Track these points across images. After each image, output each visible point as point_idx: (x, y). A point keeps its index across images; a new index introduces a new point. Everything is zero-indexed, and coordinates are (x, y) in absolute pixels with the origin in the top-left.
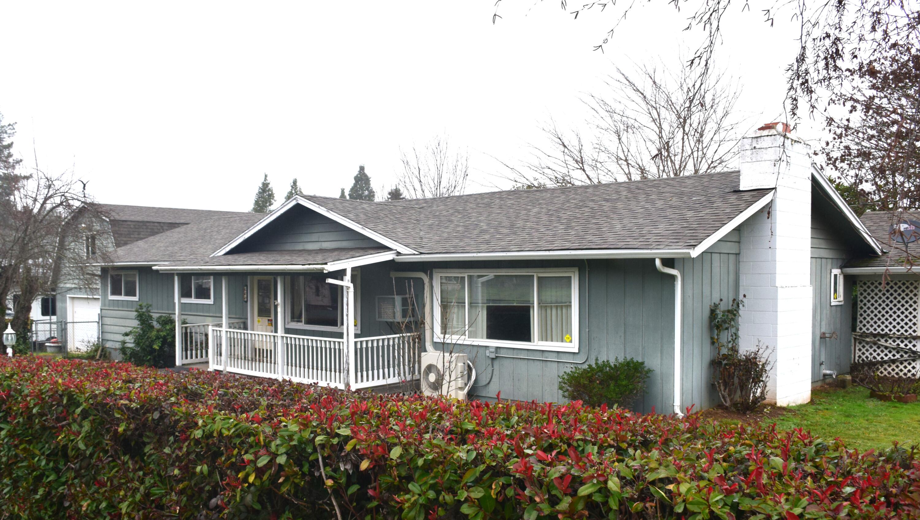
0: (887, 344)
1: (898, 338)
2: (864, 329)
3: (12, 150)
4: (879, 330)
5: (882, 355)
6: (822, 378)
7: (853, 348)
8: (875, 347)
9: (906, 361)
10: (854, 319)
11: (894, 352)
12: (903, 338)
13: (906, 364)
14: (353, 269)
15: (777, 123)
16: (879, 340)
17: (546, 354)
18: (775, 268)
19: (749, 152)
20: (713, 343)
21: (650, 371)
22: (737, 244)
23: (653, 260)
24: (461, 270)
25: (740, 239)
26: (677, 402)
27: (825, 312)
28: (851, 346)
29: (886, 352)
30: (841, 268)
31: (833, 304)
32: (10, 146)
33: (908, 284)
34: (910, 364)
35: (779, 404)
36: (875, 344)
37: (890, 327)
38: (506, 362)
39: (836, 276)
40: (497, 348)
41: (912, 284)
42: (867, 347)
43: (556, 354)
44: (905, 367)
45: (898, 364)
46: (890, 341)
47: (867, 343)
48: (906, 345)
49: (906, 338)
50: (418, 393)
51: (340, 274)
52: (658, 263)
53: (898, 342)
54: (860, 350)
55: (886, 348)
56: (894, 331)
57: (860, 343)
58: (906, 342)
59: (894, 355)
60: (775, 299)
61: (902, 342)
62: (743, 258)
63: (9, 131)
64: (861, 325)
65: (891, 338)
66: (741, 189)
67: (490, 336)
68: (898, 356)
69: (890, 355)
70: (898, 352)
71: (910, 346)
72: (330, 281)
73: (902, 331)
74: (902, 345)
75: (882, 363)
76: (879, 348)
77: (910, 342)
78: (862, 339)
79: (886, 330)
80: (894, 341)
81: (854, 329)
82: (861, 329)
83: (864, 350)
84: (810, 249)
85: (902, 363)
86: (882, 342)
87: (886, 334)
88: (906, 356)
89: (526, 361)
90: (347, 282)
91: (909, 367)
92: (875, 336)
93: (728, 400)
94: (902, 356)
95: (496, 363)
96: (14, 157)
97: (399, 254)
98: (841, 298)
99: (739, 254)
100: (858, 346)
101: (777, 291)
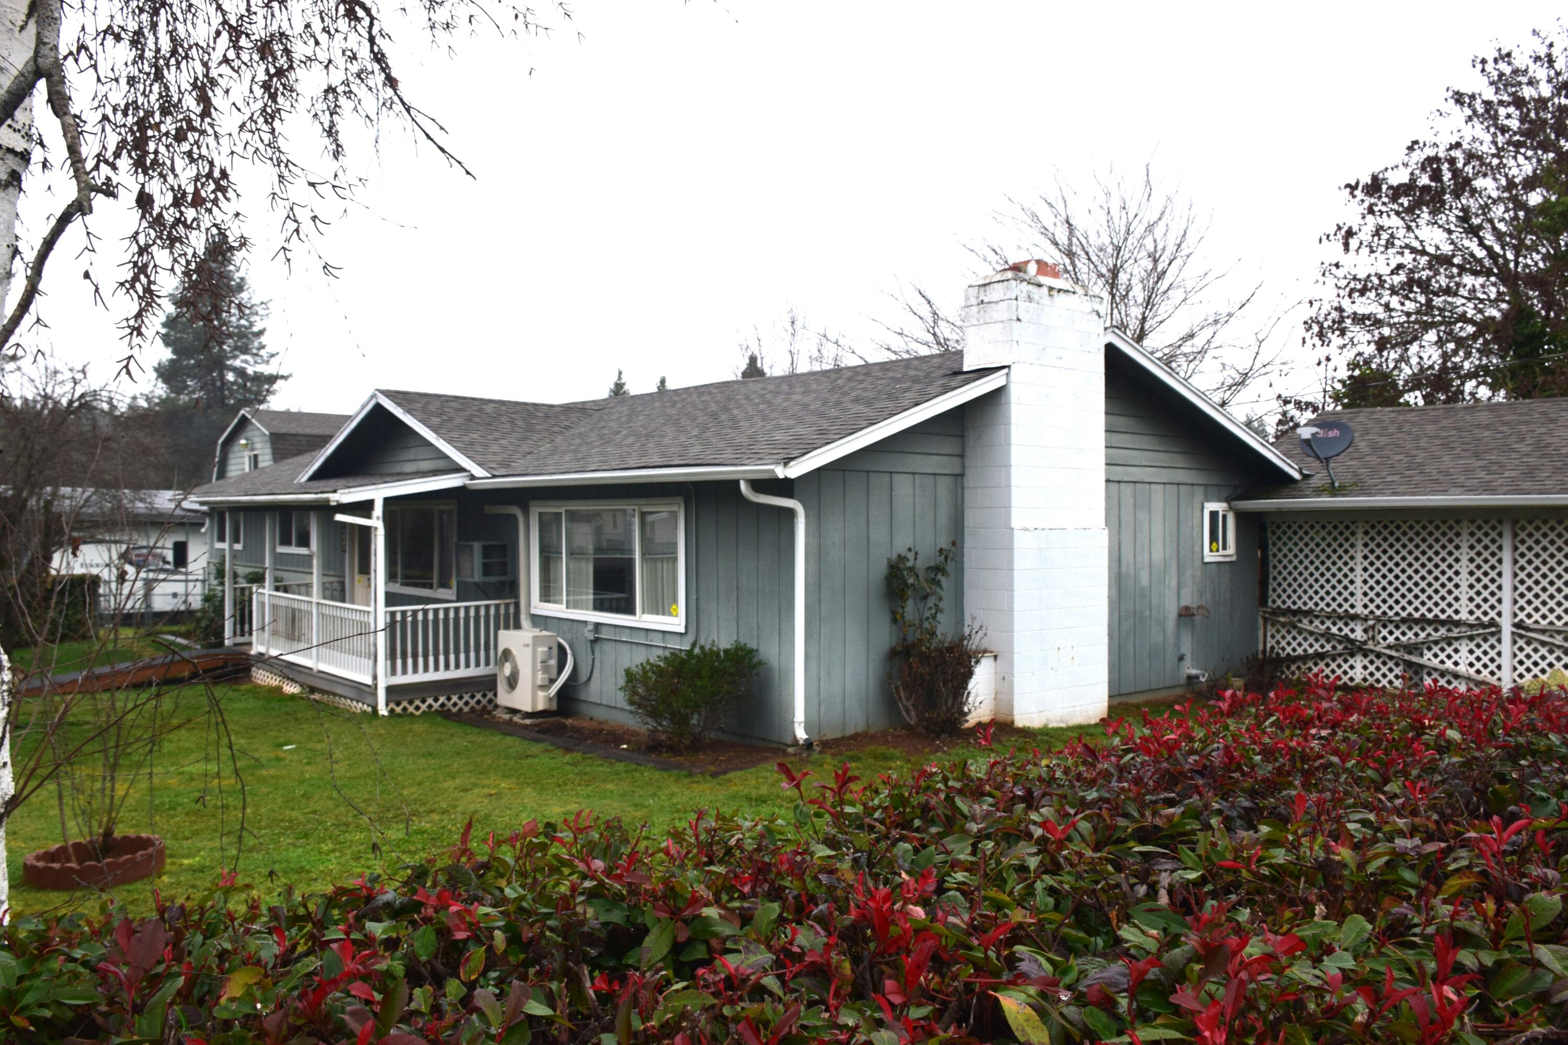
0: (1311, 628)
1: (1328, 618)
2: (1279, 602)
3: (263, 339)
4: (1300, 603)
5: (1305, 645)
6: (1183, 681)
7: (1261, 634)
8: (1294, 633)
9: (1340, 655)
10: (1263, 584)
11: (1322, 641)
12: (1334, 617)
13: (1340, 660)
14: (387, 501)
15: (1027, 262)
16: (1300, 621)
17: (651, 635)
18: (1009, 498)
19: (975, 309)
20: (895, 621)
21: (760, 663)
22: (957, 460)
23: (736, 483)
24: (557, 503)
25: (964, 450)
26: (799, 715)
27: (1189, 572)
28: (1257, 629)
29: (1311, 640)
30: (1227, 500)
31: (1207, 560)
32: (261, 333)
33: (1341, 528)
34: (1346, 661)
35: (1020, 722)
36: (1295, 627)
37: (1316, 598)
38: (608, 647)
39: (1214, 515)
40: (598, 626)
41: (1347, 527)
42: (1283, 632)
43: (643, 634)
44: (1339, 666)
45: (1328, 660)
46: (1317, 622)
47: (1284, 625)
48: (1340, 630)
49: (1340, 618)
50: (490, 695)
51: (365, 508)
52: (743, 486)
53: (1328, 623)
54: (1273, 637)
55: (1311, 633)
56: (1322, 605)
57: (1273, 625)
58: (1340, 624)
59: (1322, 646)
60: (1010, 549)
61: (1334, 624)
62: (969, 481)
63: (261, 312)
64: (1274, 596)
65: (1317, 617)
66: (965, 369)
67: (599, 606)
68: (1328, 647)
69: (1317, 646)
70: (1328, 641)
71: (1346, 630)
72: (339, 517)
73: (1334, 605)
74: (1334, 630)
75: (1305, 658)
76: (1300, 633)
77: (1346, 624)
78: (1274, 616)
79: (1311, 604)
80: (1322, 623)
81: (1263, 599)
82: (1274, 602)
83: (1278, 637)
84: (1103, 466)
85: (1334, 660)
86: (1305, 624)
87: (1310, 611)
88: (1340, 647)
89: (628, 646)
90: (376, 522)
91: (1345, 667)
92: (1295, 613)
93: (913, 714)
94: (1334, 647)
95: (597, 648)
96: (268, 349)
97: (473, 477)
98: (1231, 549)
99: (962, 475)
100: (1271, 631)
101: (1012, 535)
